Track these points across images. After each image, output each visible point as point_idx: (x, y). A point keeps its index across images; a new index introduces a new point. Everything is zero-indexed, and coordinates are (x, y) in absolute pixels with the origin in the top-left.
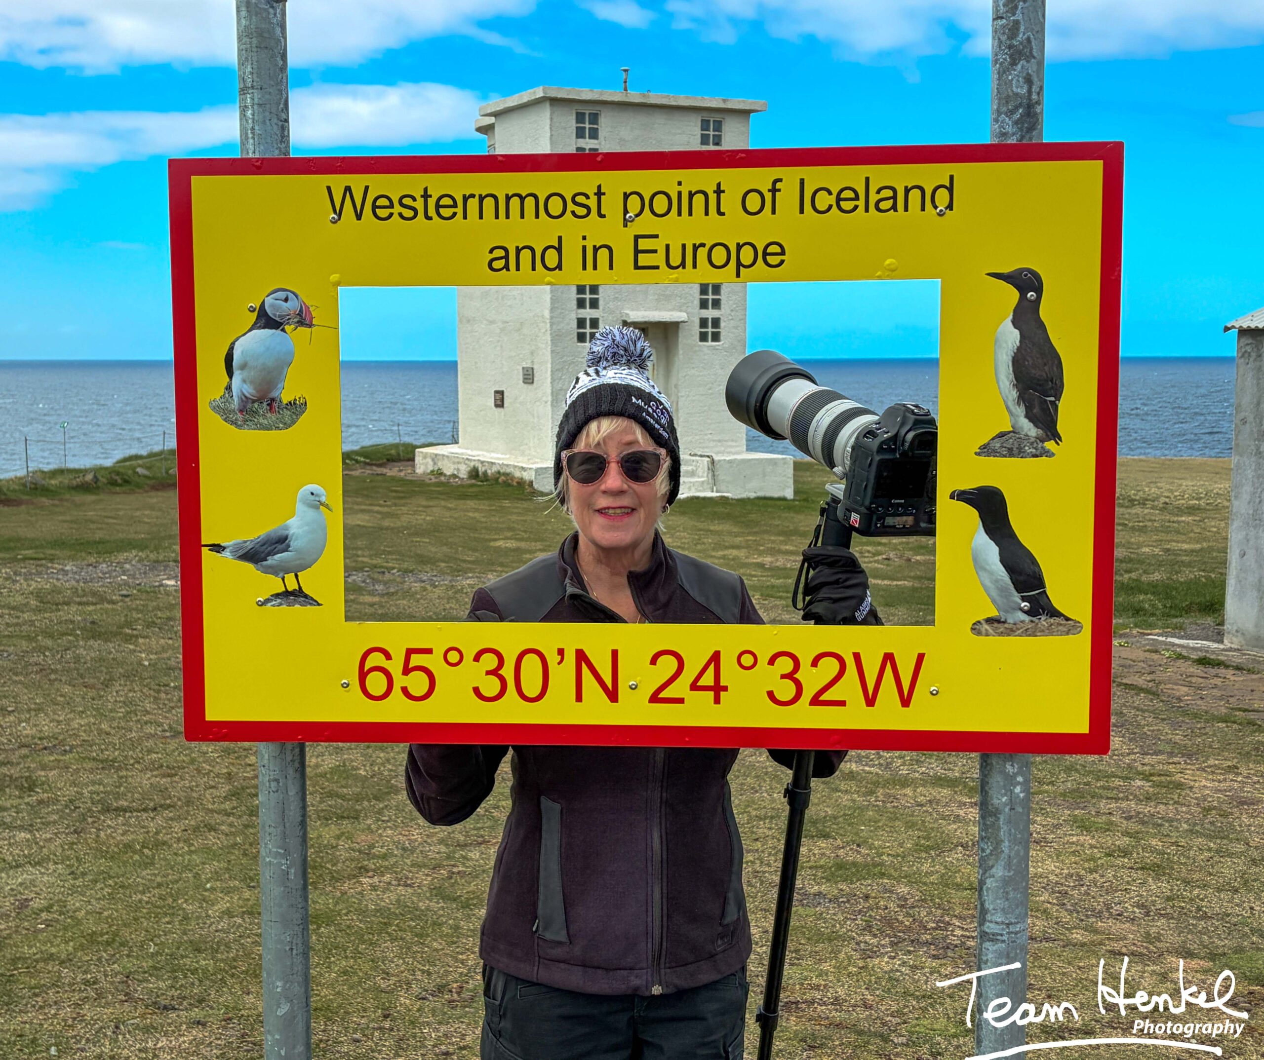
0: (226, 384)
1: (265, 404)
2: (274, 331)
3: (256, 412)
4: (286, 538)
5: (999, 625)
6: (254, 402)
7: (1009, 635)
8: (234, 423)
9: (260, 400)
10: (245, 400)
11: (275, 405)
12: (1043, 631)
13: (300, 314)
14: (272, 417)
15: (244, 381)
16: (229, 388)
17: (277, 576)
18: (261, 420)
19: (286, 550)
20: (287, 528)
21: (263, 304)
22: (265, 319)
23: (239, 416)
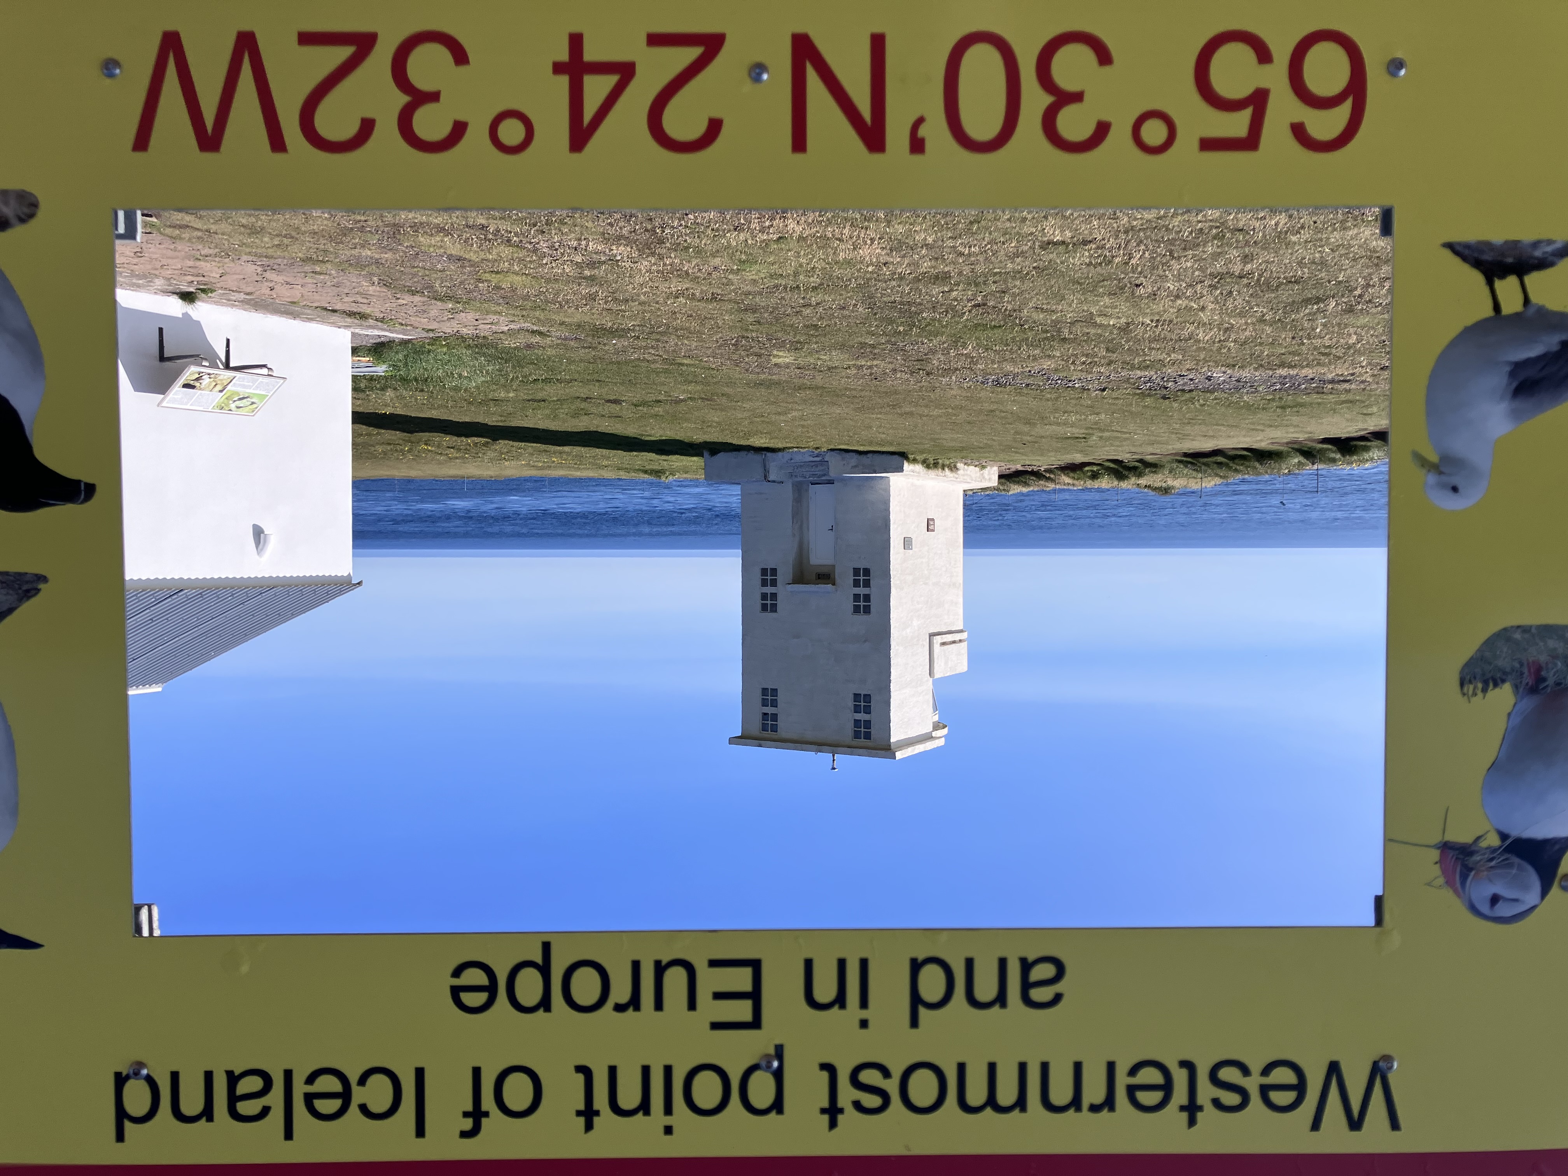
2: (1525, 835)
11: (1528, 679)
13: (1466, 871)
14: (1538, 653)
17: (1541, 309)
19: (1518, 367)
20: (1517, 416)
21: (1544, 892)
22: (1541, 858)
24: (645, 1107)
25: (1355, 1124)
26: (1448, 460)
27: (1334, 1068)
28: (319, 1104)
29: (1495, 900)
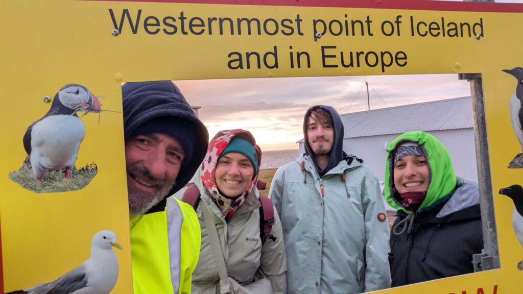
0: (24, 159)
1: (61, 172)
2: (67, 116)
3: (53, 179)
4: (83, 276)
6: (50, 170)
8: (33, 188)
9: (56, 169)
10: (42, 170)
11: (70, 172)
13: (89, 103)
14: (67, 181)
15: (42, 155)
16: (28, 162)
18: (58, 184)
19: (84, 286)
20: (83, 268)
21: (57, 96)
22: (59, 108)
23: (38, 183)
24: (353, 23)
25: (126, 12)
26: (109, 248)
27: (135, 32)
28: (436, 27)
29: (77, 93)
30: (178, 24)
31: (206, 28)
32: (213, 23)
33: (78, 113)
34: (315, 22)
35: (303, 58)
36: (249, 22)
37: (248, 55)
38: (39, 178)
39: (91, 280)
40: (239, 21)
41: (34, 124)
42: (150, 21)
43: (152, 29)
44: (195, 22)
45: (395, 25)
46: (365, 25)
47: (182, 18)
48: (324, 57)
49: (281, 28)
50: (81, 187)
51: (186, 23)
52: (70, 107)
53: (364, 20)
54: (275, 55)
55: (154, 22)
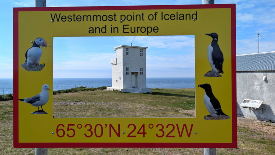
1: (35, 65)
3: (33, 67)
4: (39, 97)
5: (211, 117)
6: (32, 64)
7: (213, 119)
8: (27, 70)
9: (34, 64)
10: (30, 64)
11: (37, 65)
12: (220, 118)
13: (44, 43)
14: (36, 68)
15: (30, 60)
17: (37, 107)
18: (34, 69)
19: (39, 100)
20: (39, 95)
21: (35, 41)
22: (35, 45)
23: (28, 68)
24: (136, 16)
25: (56, 14)
26: (47, 90)
27: (58, 21)
28: (173, 16)
29: (40, 40)
30: (73, 18)
31: (82, 19)
32: (85, 17)
33: (40, 47)
34: (121, 16)
35: (116, 29)
36: (97, 16)
37: (96, 28)
38: (29, 67)
39: (41, 99)
40: (93, 16)
41: (28, 50)
42: (63, 17)
43: (64, 20)
44: (78, 17)
45: (154, 16)
46: (141, 16)
47: (74, 16)
48: (124, 29)
49: (108, 18)
50: (40, 70)
51: (75, 17)
52: (38, 45)
53: (141, 14)
54: (105, 28)
55: (65, 17)
